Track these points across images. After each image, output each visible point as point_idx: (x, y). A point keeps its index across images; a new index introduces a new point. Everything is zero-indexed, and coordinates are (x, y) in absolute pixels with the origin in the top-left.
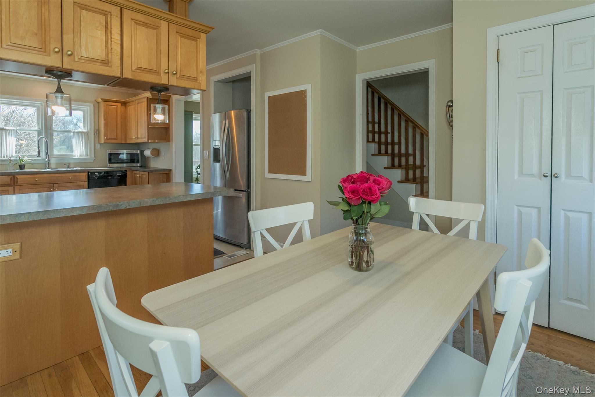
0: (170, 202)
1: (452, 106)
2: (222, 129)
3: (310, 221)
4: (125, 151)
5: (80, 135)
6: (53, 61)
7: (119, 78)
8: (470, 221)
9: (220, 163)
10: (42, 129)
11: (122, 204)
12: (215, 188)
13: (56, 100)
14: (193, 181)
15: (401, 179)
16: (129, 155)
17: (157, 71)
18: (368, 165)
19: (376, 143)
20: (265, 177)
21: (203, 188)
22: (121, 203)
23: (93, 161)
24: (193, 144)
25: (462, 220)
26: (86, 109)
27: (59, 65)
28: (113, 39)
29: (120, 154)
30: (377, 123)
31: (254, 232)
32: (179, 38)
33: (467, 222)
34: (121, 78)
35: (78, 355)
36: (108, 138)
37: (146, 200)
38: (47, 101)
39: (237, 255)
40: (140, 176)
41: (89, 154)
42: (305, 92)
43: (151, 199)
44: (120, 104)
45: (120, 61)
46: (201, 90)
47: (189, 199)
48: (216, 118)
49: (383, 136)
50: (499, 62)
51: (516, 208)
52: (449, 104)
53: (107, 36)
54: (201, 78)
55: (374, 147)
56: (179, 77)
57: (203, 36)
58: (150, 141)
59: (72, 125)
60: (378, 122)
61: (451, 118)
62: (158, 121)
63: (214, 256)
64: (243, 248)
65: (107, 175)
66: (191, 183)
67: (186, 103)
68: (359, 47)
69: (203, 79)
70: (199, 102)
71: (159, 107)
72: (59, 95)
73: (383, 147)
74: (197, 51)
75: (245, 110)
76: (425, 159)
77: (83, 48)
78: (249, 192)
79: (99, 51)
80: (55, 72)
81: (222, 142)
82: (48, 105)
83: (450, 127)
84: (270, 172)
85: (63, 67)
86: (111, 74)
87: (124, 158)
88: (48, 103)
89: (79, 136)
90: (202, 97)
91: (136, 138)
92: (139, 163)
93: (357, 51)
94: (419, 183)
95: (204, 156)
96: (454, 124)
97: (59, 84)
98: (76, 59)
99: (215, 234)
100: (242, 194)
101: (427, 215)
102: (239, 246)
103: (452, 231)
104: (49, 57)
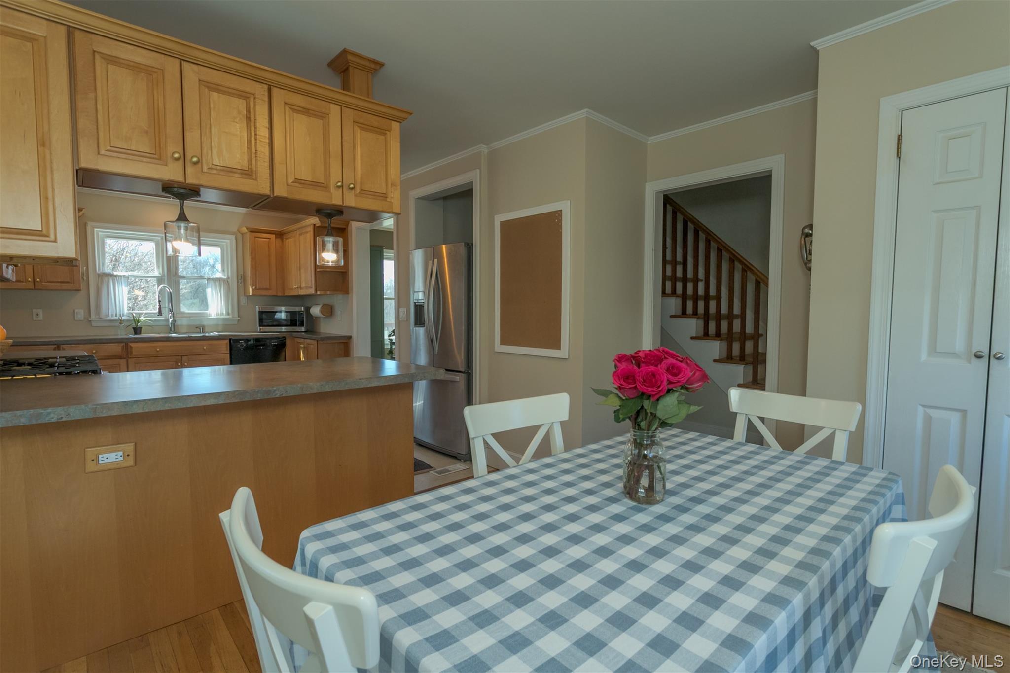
0: (347, 388)
1: (811, 235)
2: (428, 275)
3: (563, 423)
4: (283, 308)
5: (218, 284)
6: (171, 173)
7: (268, 197)
8: (835, 431)
9: (425, 328)
10: (163, 275)
11: (275, 390)
12: (418, 367)
13: (179, 232)
14: (384, 354)
15: (719, 357)
16: (289, 314)
17: (325, 184)
18: (664, 334)
19: (679, 297)
20: (495, 350)
21: (399, 367)
22: (275, 388)
23: (236, 323)
24: (385, 297)
25: (821, 428)
26: (225, 243)
27: (180, 179)
28: (258, 137)
29: (276, 312)
30: (680, 263)
31: (473, 438)
32: (358, 131)
33: (831, 431)
34: (272, 196)
35: (218, 608)
36: (258, 288)
37: (311, 384)
38: (165, 233)
39: (451, 471)
40: (306, 346)
41: (230, 312)
42: (560, 214)
43: (318, 384)
44: (274, 235)
45: (270, 170)
46: (393, 213)
47: (375, 384)
48: (418, 257)
49: (690, 286)
50: (900, 158)
51: (921, 409)
52: (807, 231)
53: (249, 131)
54: (392, 193)
55: (674, 304)
56: (359, 193)
57: (395, 126)
58: (318, 293)
59: (207, 268)
60: (681, 261)
61: (808, 256)
62: (328, 262)
63: (415, 471)
64: (460, 460)
65: (258, 343)
66: (382, 358)
67: (373, 232)
68: (650, 136)
69: (395, 196)
70: (392, 231)
71: (330, 241)
72: (183, 225)
73: (690, 304)
74: (386, 151)
75: (463, 243)
76: (761, 323)
77: (215, 152)
78: (470, 373)
79: (238, 156)
80: (175, 189)
81: (426, 293)
82: (167, 237)
83: (805, 269)
84: (503, 342)
85: (187, 182)
86: (256, 191)
87: (283, 319)
88: (167, 235)
89: (215, 285)
90: (397, 223)
91: (297, 288)
92: (303, 326)
93: (649, 143)
94: (751, 364)
95: (401, 317)
96: (813, 265)
97: (182, 208)
98: (205, 169)
99: (417, 437)
100: (458, 377)
101: (759, 417)
102: (455, 457)
103: (804, 445)
104: (165, 167)
